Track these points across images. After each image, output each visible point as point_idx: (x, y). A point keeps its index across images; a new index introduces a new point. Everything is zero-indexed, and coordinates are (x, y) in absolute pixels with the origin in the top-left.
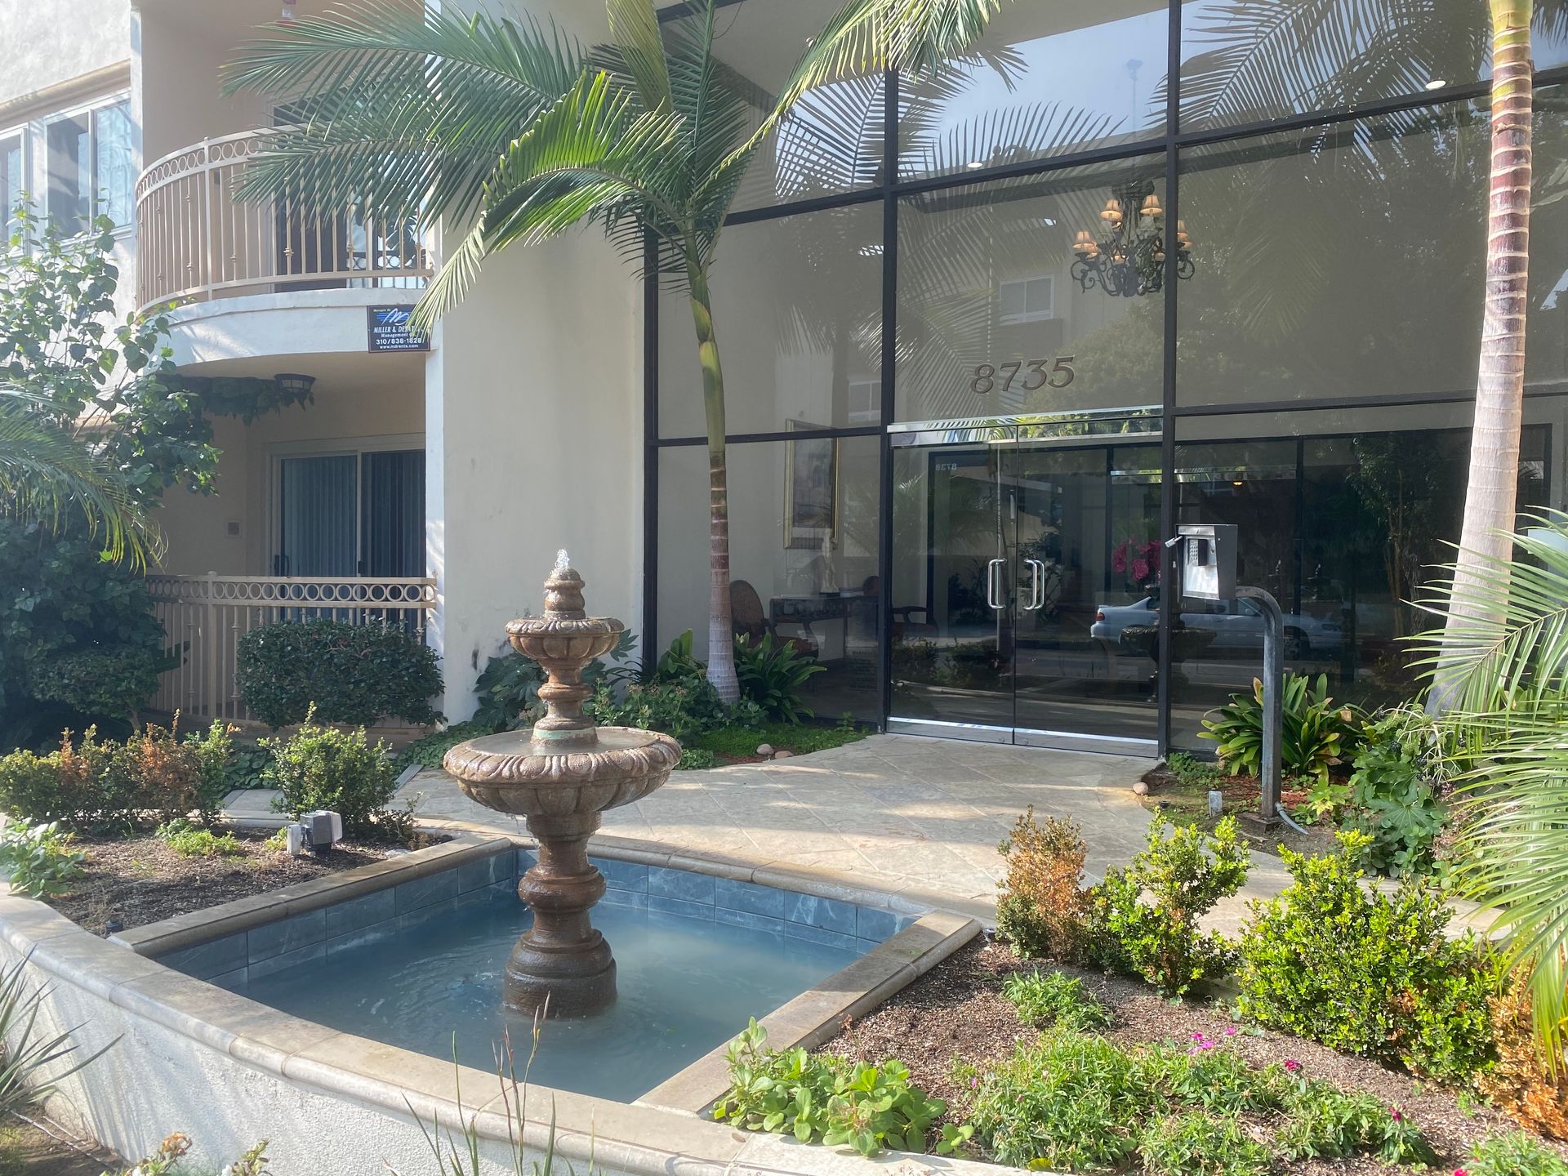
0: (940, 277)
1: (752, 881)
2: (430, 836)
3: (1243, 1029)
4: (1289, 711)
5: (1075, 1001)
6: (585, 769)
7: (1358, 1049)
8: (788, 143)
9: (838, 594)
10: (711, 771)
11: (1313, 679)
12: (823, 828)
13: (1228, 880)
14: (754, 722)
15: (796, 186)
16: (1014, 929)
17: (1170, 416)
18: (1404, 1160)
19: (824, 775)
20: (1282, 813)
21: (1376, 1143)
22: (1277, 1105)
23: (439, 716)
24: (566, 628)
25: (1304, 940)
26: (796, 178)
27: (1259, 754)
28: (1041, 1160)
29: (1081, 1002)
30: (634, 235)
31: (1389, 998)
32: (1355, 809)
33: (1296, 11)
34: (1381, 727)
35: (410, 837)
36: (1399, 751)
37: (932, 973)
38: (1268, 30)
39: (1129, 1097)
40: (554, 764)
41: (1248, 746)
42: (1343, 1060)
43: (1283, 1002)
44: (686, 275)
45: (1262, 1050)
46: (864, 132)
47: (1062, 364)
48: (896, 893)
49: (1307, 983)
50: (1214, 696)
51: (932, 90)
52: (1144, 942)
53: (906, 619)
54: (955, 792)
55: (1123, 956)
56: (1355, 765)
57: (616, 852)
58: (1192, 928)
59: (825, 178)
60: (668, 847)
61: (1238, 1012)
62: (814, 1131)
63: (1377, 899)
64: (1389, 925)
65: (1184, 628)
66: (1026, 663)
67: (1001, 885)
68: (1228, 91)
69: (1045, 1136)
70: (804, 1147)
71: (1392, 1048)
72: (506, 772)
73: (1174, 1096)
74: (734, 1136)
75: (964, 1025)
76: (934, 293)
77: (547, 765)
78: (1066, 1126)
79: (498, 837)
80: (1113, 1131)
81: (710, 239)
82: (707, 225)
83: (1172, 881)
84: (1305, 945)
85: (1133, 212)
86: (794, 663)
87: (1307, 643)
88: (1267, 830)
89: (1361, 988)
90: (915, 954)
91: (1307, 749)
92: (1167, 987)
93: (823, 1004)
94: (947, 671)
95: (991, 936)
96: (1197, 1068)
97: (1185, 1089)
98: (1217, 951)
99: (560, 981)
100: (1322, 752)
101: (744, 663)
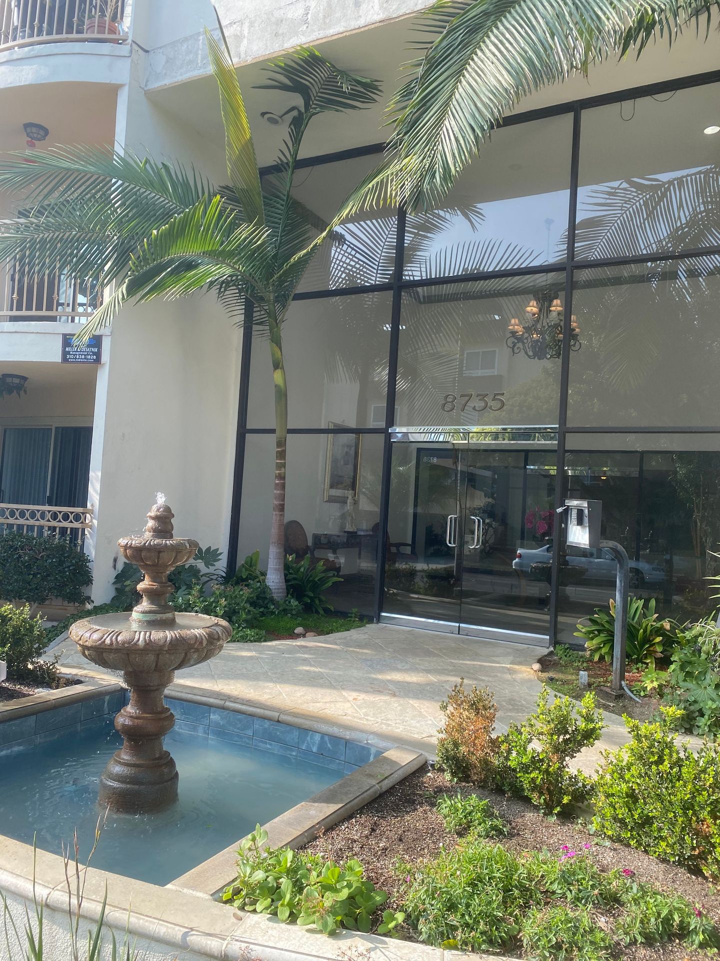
0: (427, 341)
1: (278, 721)
2: (68, 680)
3: (596, 840)
4: (631, 621)
5: (484, 816)
6: (162, 641)
7: (672, 859)
8: (337, 254)
9: (356, 532)
10: (263, 644)
11: (647, 601)
12: (331, 686)
13: (589, 736)
14: (294, 612)
15: (341, 280)
16: (448, 762)
17: (563, 433)
18: (702, 946)
19: (334, 650)
20: (625, 688)
21: (684, 932)
22: (617, 900)
23: (89, 599)
24: (158, 545)
25: (638, 781)
26: (341, 275)
27: (612, 648)
28: (451, 941)
29: (488, 817)
30: (236, 301)
31: (694, 825)
32: (671, 687)
33: (645, 196)
34: (688, 635)
35: (54, 680)
36: (700, 651)
37: (391, 791)
38: (629, 206)
39: (516, 892)
40: (141, 638)
41: (605, 643)
42: (662, 866)
43: (622, 822)
44: (268, 328)
45: (608, 858)
46: (384, 250)
47: (499, 397)
48: (374, 733)
49: (639, 811)
50: (585, 609)
51: (427, 228)
52: (532, 775)
53: (398, 550)
54: (419, 664)
55: (518, 785)
56: (672, 659)
57: (190, 697)
58: (564, 767)
59: (359, 276)
60: (224, 695)
61: (593, 828)
62: (291, 914)
63: (687, 754)
64: (694, 774)
65: (568, 565)
66: (469, 582)
67: (440, 732)
68: (604, 240)
69: (455, 923)
70: (283, 926)
71: (695, 860)
72: (108, 641)
73: (547, 891)
74: (235, 915)
75: (408, 830)
76: (422, 350)
77: (137, 637)
78: (470, 916)
79: (113, 682)
80: (502, 920)
81: (284, 307)
82: (282, 299)
83: (552, 735)
84: (638, 784)
85: (545, 308)
86: (323, 575)
87: (643, 578)
88: (616, 699)
89: (675, 816)
90: (380, 777)
91: (642, 645)
92: (547, 807)
93: (313, 812)
94: (422, 585)
95: (433, 766)
96: (564, 872)
97: (555, 887)
98: (580, 784)
99: (136, 787)
100: (652, 649)
101: (291, 574)
